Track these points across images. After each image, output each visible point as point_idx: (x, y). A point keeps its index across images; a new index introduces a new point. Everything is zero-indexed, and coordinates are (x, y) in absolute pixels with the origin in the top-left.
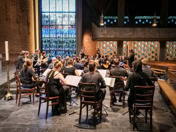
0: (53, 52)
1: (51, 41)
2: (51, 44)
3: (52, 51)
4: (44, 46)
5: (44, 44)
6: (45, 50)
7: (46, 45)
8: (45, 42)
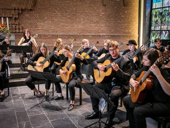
0: (166, 34)
1: (163, 13)
2: (164, 19)
3: (164, 32)
4: (153, 23)
5: (154, 19)
6: (154, 30)
7: (157, 21)
8: (156, 16)
